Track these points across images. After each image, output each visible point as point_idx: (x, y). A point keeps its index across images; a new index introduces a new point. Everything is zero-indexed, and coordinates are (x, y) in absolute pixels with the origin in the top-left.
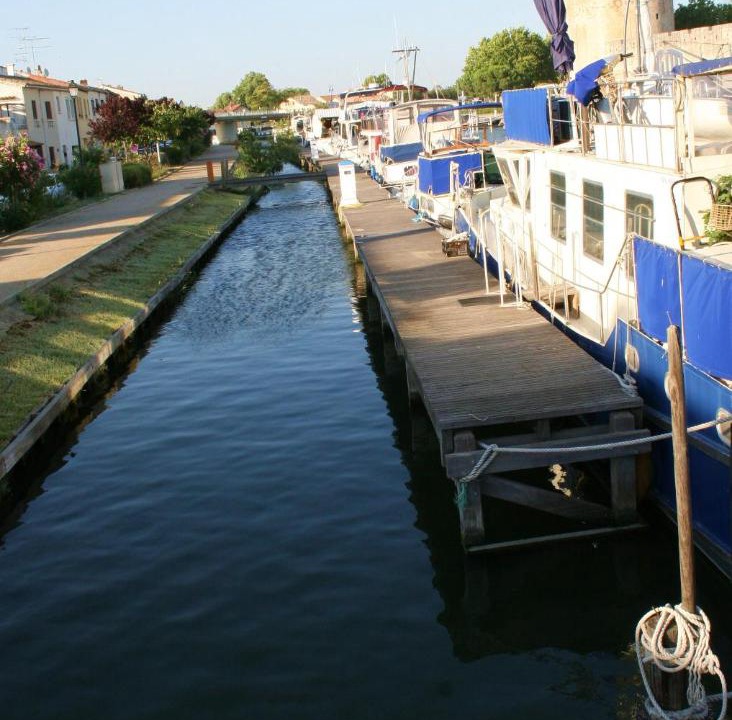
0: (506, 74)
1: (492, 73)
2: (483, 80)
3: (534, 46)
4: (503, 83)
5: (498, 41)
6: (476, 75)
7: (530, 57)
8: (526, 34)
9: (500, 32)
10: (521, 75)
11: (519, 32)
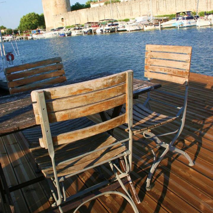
0: (30, 25)
1: (26, 25)
2: (24, 27)
3: (37, 17)
4: (29, 27)
5: (27, 16)
6: (22, 25)
7: (36, 20)
8: (35, 14)
9: (28, 14)
10: (34, 25)
11: (33, 13)
